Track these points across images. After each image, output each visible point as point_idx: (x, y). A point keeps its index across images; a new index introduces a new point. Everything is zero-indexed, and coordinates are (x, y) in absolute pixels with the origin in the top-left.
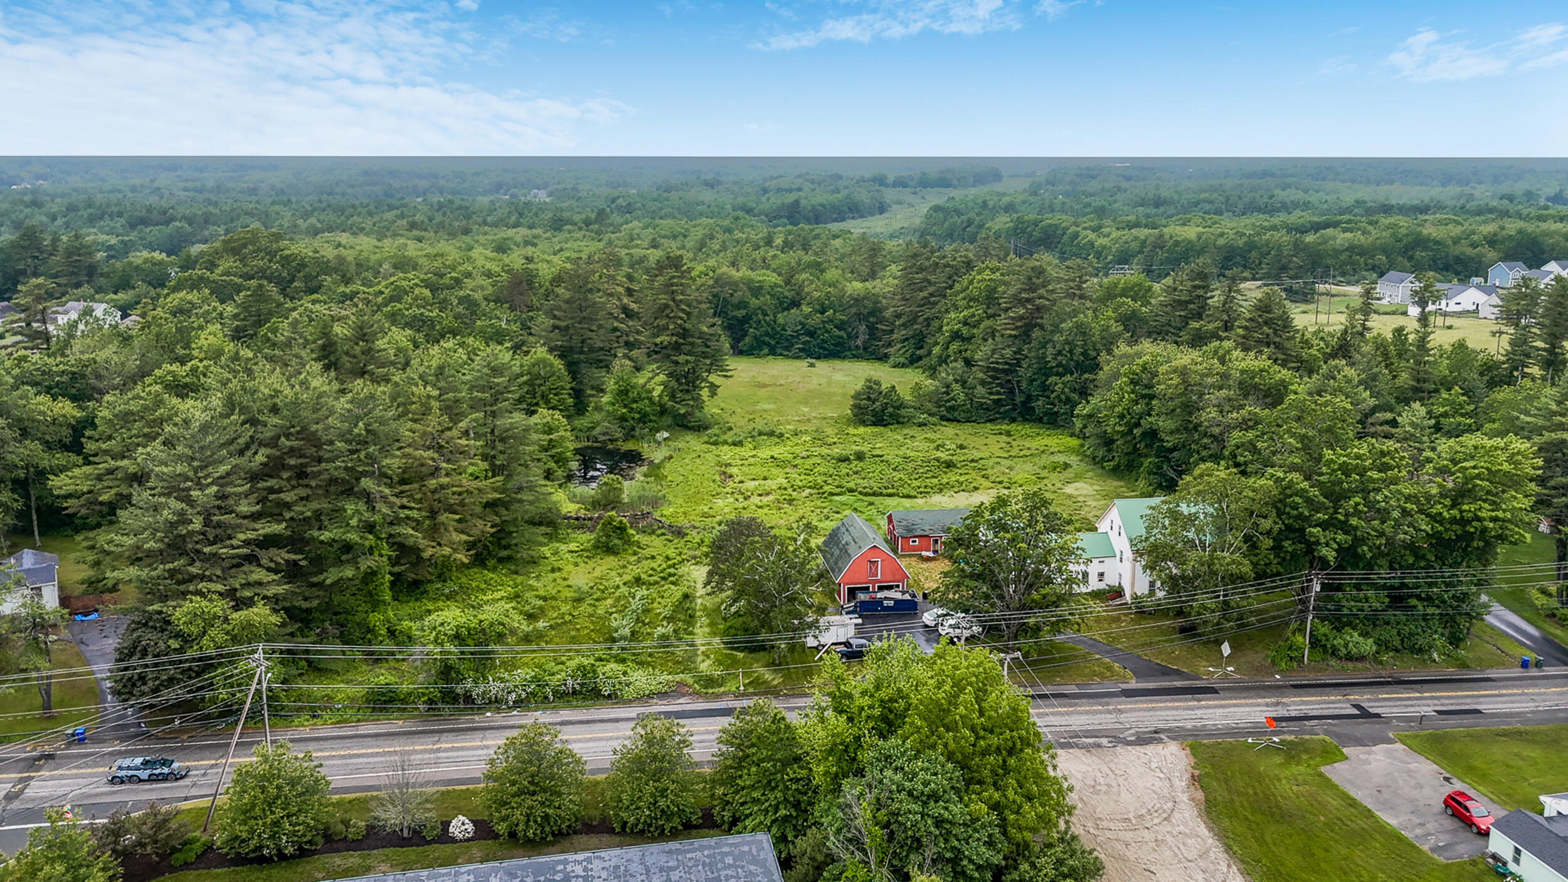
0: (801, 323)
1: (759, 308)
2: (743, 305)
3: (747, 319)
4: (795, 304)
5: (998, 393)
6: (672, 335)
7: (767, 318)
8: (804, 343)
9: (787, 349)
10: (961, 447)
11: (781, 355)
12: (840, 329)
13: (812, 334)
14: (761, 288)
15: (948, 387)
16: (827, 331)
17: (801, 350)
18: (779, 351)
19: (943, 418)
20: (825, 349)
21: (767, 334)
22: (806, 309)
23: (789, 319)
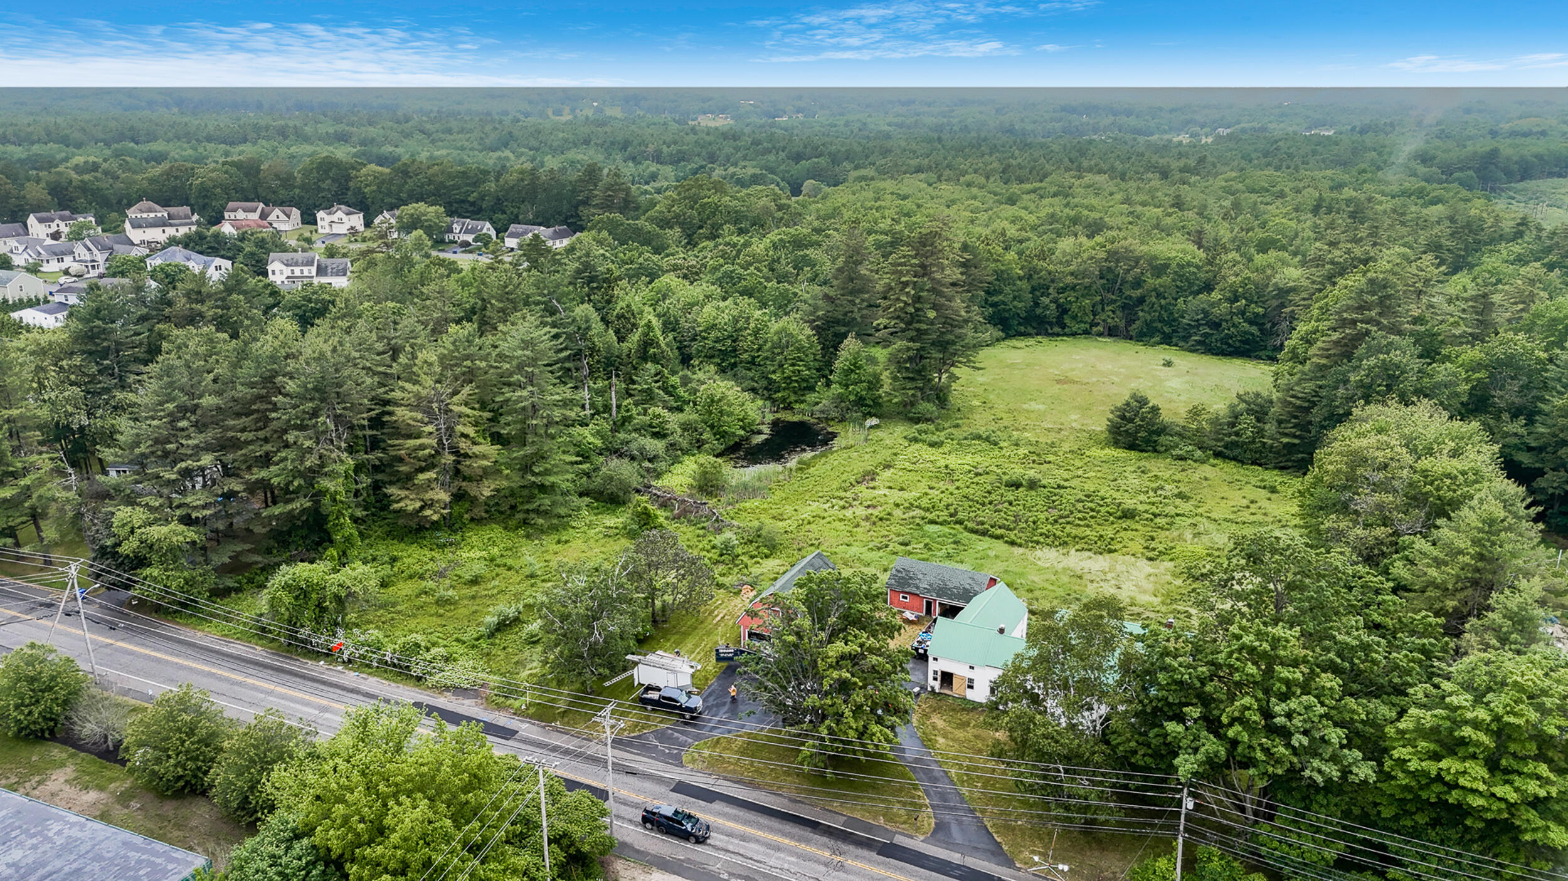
0: (1204, 311)
1: (1155, 290)
2: (1138, 283)
3: (1141, 300)
4: (1208, 287)
5: (1295, 437)
6: (892, 318)
7: (1163, 302)
8: (1206, 335)
9: (1185, 339)
10: (1181, 496)
11: (1176, 345)
12: (1251, 323)
13: (1216, 325)
14: (1167, 266)
15: (1236, 418)
16: (1234, 325)
17: (1199, 342)
18: (1174, 340)
19: (1217, 455)
20: (1230, 345)
21: (1161, 320)
22: (1216, 295)
23: (1191, 306)
